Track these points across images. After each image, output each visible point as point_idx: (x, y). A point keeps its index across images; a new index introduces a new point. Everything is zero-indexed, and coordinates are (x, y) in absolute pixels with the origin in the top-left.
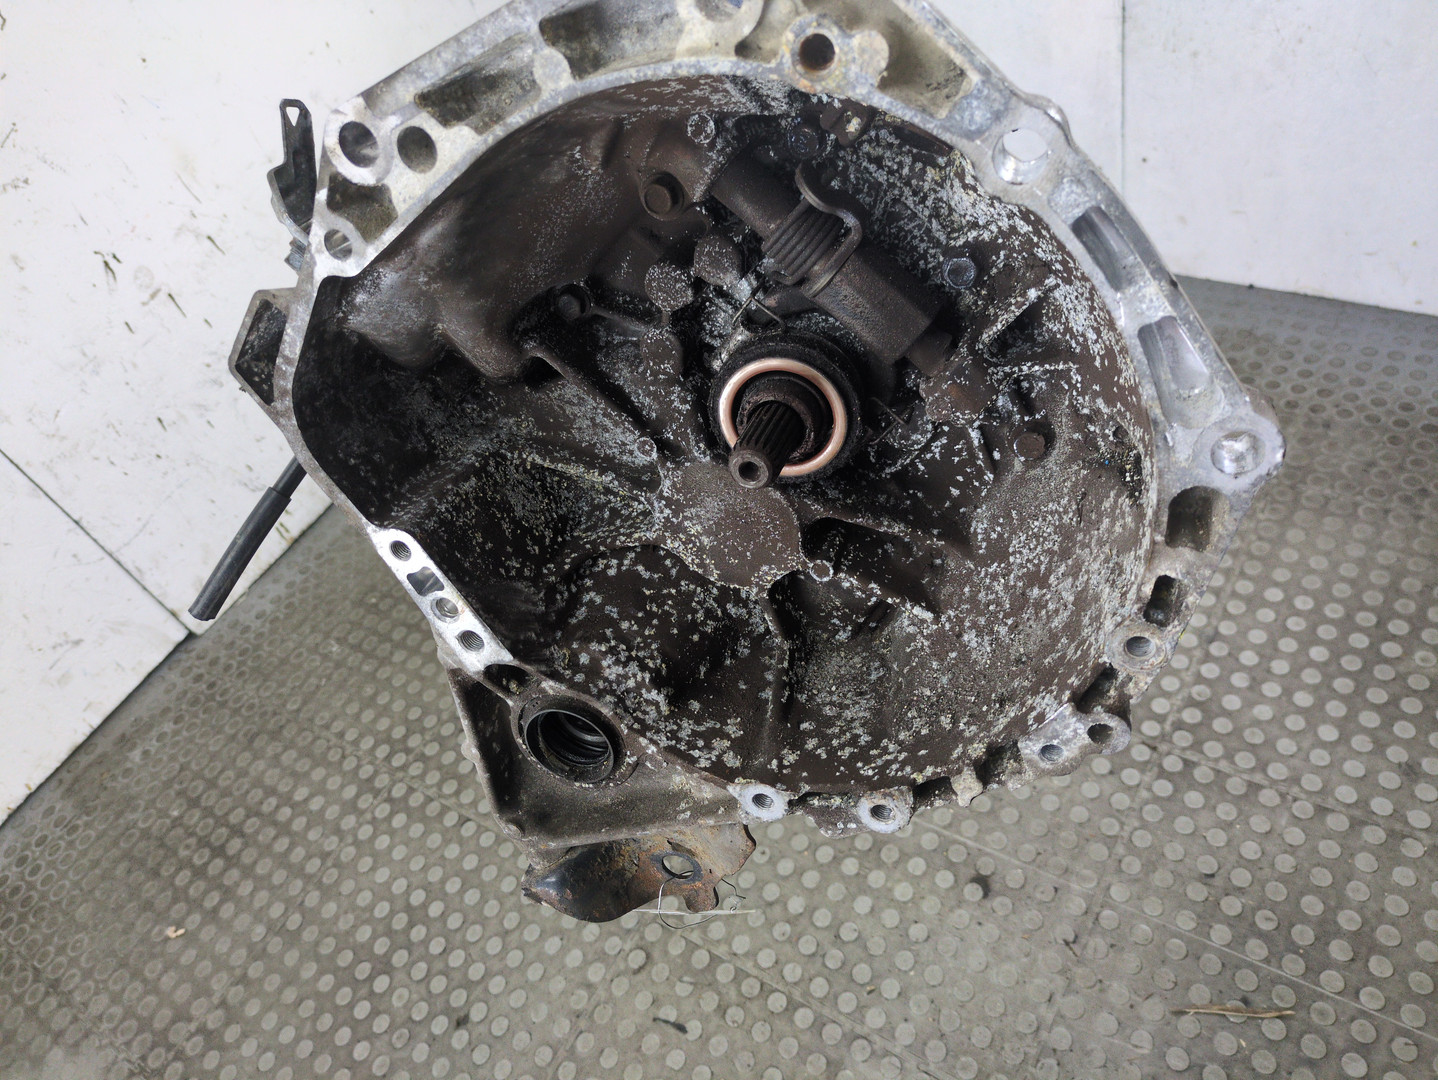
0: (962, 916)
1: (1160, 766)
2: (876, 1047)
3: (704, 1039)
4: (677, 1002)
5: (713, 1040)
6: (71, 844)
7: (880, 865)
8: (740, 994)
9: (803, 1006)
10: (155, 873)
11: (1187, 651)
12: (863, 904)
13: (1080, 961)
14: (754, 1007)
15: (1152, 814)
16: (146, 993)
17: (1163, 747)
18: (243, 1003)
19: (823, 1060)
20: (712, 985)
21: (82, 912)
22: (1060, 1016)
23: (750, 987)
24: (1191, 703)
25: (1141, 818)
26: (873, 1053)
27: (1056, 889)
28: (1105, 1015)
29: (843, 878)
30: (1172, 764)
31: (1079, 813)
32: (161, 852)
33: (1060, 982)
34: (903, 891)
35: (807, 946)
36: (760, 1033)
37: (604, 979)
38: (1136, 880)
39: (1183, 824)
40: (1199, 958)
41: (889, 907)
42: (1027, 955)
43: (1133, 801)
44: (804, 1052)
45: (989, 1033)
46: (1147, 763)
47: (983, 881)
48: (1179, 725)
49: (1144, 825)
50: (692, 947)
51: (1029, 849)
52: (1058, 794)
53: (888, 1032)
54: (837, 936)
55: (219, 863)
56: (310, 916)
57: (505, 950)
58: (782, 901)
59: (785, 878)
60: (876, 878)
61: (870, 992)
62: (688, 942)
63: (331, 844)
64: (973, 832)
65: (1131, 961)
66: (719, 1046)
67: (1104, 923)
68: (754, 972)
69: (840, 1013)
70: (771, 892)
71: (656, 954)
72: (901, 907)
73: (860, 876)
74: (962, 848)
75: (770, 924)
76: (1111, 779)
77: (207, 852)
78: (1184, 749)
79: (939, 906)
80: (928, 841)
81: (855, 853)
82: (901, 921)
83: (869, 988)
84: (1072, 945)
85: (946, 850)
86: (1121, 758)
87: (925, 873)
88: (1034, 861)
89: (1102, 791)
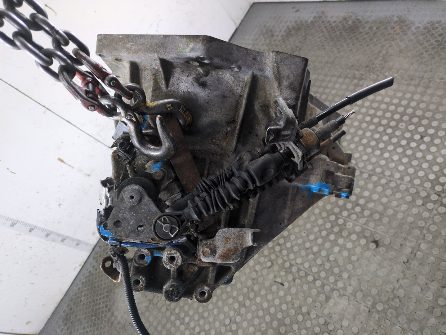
0: (368, 254)
1: (442, 202)
2: (341, 293)
3: (289, 288)
4: (281, 277)
5: (292, 289)
7: (342, 236)
8: (299, 275)
9: (318, 280)
12: (336, 249)
13: (408, 268)
14: (304, 279)
15: (437, 219)
17: (443, 195)
19: (324, 296)
20: (291, 272)
22: (401, 286)
23: (302, 274)
25: (433, 221)
26: (340, 294)
27: (401, 245)
28: (416, 286)
29: (330, 241)
31: (410, 219)
33: (402, 275)
34: (349, 245)
35: (319, 262)
36: (305, 287)
37: (260, 269)
38: (430, 242)
41: (345, 250)
42: (390, 266)
43: (430, 214)
44: (319, 293)
45: (377, 291)
46: (436, 201)
47: (376, 242)
49: (434, 223)
50: (285, 261)
51: (392, 231)
52: (403, 213)
53: (345, 288)
54: (328, 259)
58: (311, 248)
59: (312, 241)
60: (341, 241)
61: (339, 276)
62: (283, 260)
64: (373, 226)
65: (427, 269)
66: (293, 290)
67: (417, 256)
68: (303, 269)
69: (330, 282)
70: (308, 245)
71: (274, 263)
72: (349, 250)
73: (335, 240)
74: (369, 231)
75: (307, 255)
76: (423, 207)
79: (361, 250)
80: (358, 229)
81: (334, 233)
82: (349, 254)
83: (338, 275)
84: (406, 263)
85: (364, 232)
86: (427, 199)
87: (357, 239)
88: (394, 235)
89: (419, 212)
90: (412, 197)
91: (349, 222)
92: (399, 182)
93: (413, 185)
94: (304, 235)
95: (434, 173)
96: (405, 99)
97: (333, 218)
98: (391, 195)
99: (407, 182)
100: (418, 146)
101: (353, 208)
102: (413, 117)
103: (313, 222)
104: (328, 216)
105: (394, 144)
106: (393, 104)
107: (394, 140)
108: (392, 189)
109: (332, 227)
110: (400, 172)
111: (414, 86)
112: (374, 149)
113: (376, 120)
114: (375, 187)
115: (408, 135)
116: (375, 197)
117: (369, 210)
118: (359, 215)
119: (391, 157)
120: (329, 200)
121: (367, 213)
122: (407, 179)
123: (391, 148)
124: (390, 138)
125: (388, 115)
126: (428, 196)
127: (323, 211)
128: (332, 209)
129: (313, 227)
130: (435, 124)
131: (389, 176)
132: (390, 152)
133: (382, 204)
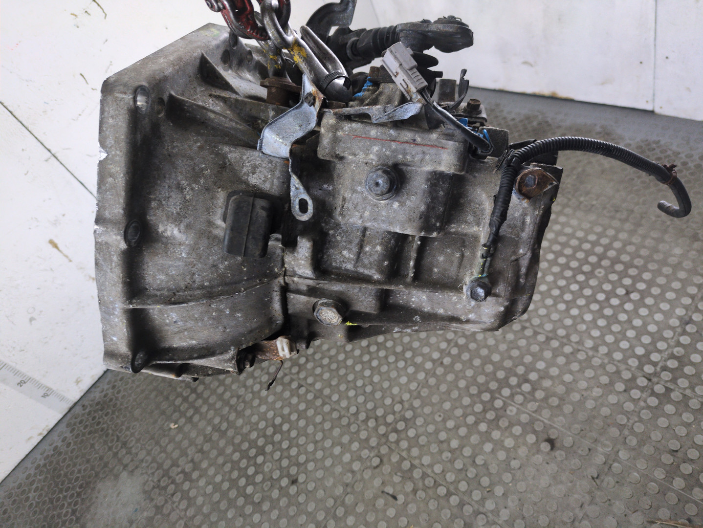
0: (539, 458)
1: (652, 390)
2: (489, 519)
3: (406, 504)
4: (394, 485)
5: (410, 506)
6: (133, 381)
7: (498, 428)
8: (424, 485)
9: (454, 494)
10: (167, 398)
11: (673, 329)
12: (488, 447)
13: (599, 488)
14: (431, 492)
15: (646, 414)
16: (161, 452)
17: (655, 380)
18: (201, 461)
19: (462, 522)
20: (411, 478)
21: (137, 412)
22: (586, 516)
23: (429, 482)
24: (672, 356)
25: (639, 417)
26: (488, 522)
27: (590, 450)
28: (610, 518)
29: (479, 433)
30: (659, 389)
31: (605, 411)
32: (170, 388)
33: (588, 498)
34: (509, 442)
35: (458, 465)
36: (432, 505)
37: (360, 469)
38: (634, 449)
39: (663, 422)
40: (665, 495)
41: (501, 449)
42: (571, 482)
43: (635, 407)
44: (453, 517)
45: (548, 520)
46: (644, 387)
47: (551, 442)
48: (665, 368)
49: (641, 420)
50: (402, 459)
51: (577, 427)
52: (595, 400)
53: (496, 512)
54: (474, 462)
55: (194, 396)
56: (231, 424)
57: (316, 450)
58: (448, 441)
59: (450, 430)
60: (496, 435)
61: (488, 492)
62: (401, 456)
63: (242, 391)
64: (548, 416)
65: (627, 491)
66: (412, 509)
67: (614, 469)
68: (432, 475)
69: (473, 500)
70: (443, 436)
71: (385, 460)
72: (508, 450)
73: (488, 433)
74: (542, 424)
75: (441, 452)
76: (625, 394)
77: (189, 390)
78: (666, 381)
79: (527, 452)
80: (524, 418)
81: (486, 420)
82: (507, 458)
83: (488, 490)
84: (596, 480)
85: (533, 424)
86: (631, 384)
87: (521, 435)
88: (579, 434)
89: (619, 401)
90: (609, 377)
91: (511, 405)
92: (591, 353)
93: (612, 361)
94: (439, 419)
95: (643, 345)
96: (606, 236)
97: (486, 397)
98: (578, 371)
99: (602, 355)
100: (622, 305)
101: (519, 385)
102: (617, 263)
103: (455, 400)
104: (480, 393)
105: (586, 297)
106: (588, 241)
107: (588, 292)
108: (580, 362)
109: (485, 411)
110: (593, 338)
111: (620, 220)
112: (557, 300)
113: (562, 260)
114: (555, 356)
115: (607, 287)
116: (554, 371)
117: (543, 390)
118: (527, 396)
119: (581, 316)
120: (483, 369)
121: (540, 394)
122: (603, 350)
123: (581, 302)
124: (582, 288)
125: (580, 255)
126: (634, 379)
127: (473, 385)
128: (487, 382)
129: (454, 408)
130: (647, 276)
131: (577, 343)
132: (579, 307)
133: (563, 383)
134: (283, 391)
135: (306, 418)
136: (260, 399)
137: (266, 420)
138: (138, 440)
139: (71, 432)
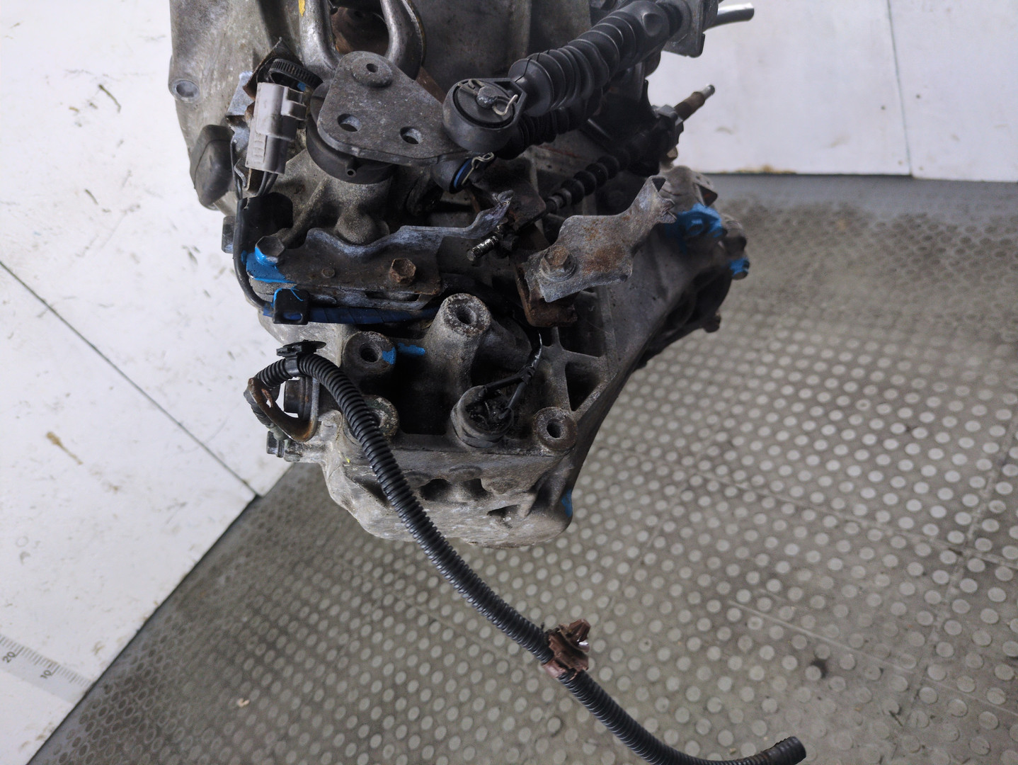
0: (805, 692)
1: (966, 568)
4: (584, 758)
6: (181, 642)
7: (738, 652)
10: (231, 661)
11: (983, 474)
12: (725, 683)
13: (904, 729)
15: (961, 607)
16: (225, 745)
17: (968, 552)
18: (285, 754)
21: (187, 688)
24: (989, 515)
25: (951, 611)
27: (882, 670)
29: (709, 663)
30: (976, 565)
31: (898, 608)
32: (236, 646)
33: (888, 747)
34: (756, 673)
37: (530, 740)
38: (950, 662)
39: (988, 615)
40: (1009, 729)
41: (745, 685)
42: (860, 724)
43: (943, 596)
46: (953, 566)
47: (821, 665)
48: (980, 534)
49: (954, 617)
51: (858, 637)
52: (881, 593)
54: (706, 709)
55: (272, 654)
56: (329, 692)
57: (460, 717)
58: (662, 681)
59: (664, 663)
60: (735, 663)
63: (344, 639)
64: (811, 625)
65: (949, 731)
67: (923, 697)
70: (654, 674)
71: (568, 721)
72: (756, 685)
73: (723, 662)
74: (803, 638)
75: (653, 699)
76: (925, 580)
77: (264, 646)
78: (985, 553)
79: (786, 684)
80: (776, 633)
81: (718, 643)
82: (756, 696)
83: (731, 750)
84: (897, 716)
85: (791, 640)
86: (931, 563)
87: (774, 659)
88: (862, 647)
89: (917, 590)
90: (898, 557)
91: (754, 615)
92: (865, 524)
93: (899, 532)
94: (645, 649)
95: (943, 503)
96: (866, 353)
97: (715, 606)
98: (849, 553)
99: (883, 524)
100: (902, 447)
101: (763, 584)
102: (887, 388)
103: (668, 616)
104: (704, 601)
105: (848, 443)
106: (840, 363)
107: (849, 435)
108: (851, 539)
109: (715, 628)
110: (865, 501)
111: (884, 328)
112: (805, 451)
113: (805, 394)
114: (812, 534)
115: (877, 424)
116: (813, 557)
117: (800, 587)
118: (778, 598)
119: (843, 470)
120: (706, 565)
121: (795, 594)
122: (883, 516)
123: (841, 450)
124: (840, 430)
125: (832, 383)
126: (935, 555)
127: (692, 591)
128: (714, 585)
129: (667, 629)
130: (933, 402)
131: (843, 511)
132: (840, 458)
133: (829, 573)
134: (406, 632)
135: (444, 670)
136: (372, 647)
137: (383, 679)
138: (189, 732)
139: (87, 730)
